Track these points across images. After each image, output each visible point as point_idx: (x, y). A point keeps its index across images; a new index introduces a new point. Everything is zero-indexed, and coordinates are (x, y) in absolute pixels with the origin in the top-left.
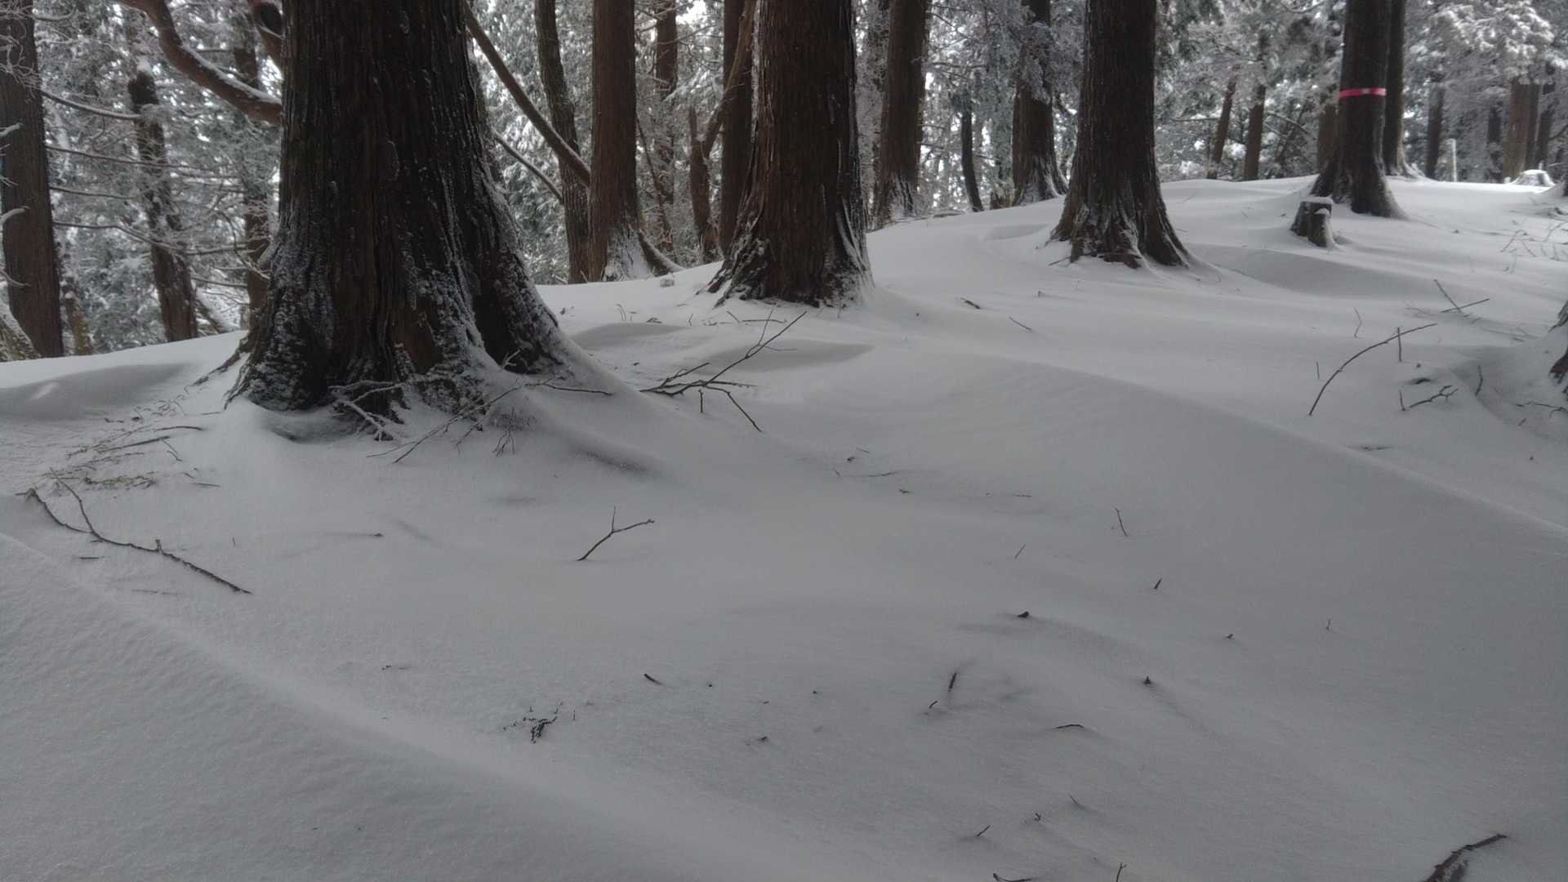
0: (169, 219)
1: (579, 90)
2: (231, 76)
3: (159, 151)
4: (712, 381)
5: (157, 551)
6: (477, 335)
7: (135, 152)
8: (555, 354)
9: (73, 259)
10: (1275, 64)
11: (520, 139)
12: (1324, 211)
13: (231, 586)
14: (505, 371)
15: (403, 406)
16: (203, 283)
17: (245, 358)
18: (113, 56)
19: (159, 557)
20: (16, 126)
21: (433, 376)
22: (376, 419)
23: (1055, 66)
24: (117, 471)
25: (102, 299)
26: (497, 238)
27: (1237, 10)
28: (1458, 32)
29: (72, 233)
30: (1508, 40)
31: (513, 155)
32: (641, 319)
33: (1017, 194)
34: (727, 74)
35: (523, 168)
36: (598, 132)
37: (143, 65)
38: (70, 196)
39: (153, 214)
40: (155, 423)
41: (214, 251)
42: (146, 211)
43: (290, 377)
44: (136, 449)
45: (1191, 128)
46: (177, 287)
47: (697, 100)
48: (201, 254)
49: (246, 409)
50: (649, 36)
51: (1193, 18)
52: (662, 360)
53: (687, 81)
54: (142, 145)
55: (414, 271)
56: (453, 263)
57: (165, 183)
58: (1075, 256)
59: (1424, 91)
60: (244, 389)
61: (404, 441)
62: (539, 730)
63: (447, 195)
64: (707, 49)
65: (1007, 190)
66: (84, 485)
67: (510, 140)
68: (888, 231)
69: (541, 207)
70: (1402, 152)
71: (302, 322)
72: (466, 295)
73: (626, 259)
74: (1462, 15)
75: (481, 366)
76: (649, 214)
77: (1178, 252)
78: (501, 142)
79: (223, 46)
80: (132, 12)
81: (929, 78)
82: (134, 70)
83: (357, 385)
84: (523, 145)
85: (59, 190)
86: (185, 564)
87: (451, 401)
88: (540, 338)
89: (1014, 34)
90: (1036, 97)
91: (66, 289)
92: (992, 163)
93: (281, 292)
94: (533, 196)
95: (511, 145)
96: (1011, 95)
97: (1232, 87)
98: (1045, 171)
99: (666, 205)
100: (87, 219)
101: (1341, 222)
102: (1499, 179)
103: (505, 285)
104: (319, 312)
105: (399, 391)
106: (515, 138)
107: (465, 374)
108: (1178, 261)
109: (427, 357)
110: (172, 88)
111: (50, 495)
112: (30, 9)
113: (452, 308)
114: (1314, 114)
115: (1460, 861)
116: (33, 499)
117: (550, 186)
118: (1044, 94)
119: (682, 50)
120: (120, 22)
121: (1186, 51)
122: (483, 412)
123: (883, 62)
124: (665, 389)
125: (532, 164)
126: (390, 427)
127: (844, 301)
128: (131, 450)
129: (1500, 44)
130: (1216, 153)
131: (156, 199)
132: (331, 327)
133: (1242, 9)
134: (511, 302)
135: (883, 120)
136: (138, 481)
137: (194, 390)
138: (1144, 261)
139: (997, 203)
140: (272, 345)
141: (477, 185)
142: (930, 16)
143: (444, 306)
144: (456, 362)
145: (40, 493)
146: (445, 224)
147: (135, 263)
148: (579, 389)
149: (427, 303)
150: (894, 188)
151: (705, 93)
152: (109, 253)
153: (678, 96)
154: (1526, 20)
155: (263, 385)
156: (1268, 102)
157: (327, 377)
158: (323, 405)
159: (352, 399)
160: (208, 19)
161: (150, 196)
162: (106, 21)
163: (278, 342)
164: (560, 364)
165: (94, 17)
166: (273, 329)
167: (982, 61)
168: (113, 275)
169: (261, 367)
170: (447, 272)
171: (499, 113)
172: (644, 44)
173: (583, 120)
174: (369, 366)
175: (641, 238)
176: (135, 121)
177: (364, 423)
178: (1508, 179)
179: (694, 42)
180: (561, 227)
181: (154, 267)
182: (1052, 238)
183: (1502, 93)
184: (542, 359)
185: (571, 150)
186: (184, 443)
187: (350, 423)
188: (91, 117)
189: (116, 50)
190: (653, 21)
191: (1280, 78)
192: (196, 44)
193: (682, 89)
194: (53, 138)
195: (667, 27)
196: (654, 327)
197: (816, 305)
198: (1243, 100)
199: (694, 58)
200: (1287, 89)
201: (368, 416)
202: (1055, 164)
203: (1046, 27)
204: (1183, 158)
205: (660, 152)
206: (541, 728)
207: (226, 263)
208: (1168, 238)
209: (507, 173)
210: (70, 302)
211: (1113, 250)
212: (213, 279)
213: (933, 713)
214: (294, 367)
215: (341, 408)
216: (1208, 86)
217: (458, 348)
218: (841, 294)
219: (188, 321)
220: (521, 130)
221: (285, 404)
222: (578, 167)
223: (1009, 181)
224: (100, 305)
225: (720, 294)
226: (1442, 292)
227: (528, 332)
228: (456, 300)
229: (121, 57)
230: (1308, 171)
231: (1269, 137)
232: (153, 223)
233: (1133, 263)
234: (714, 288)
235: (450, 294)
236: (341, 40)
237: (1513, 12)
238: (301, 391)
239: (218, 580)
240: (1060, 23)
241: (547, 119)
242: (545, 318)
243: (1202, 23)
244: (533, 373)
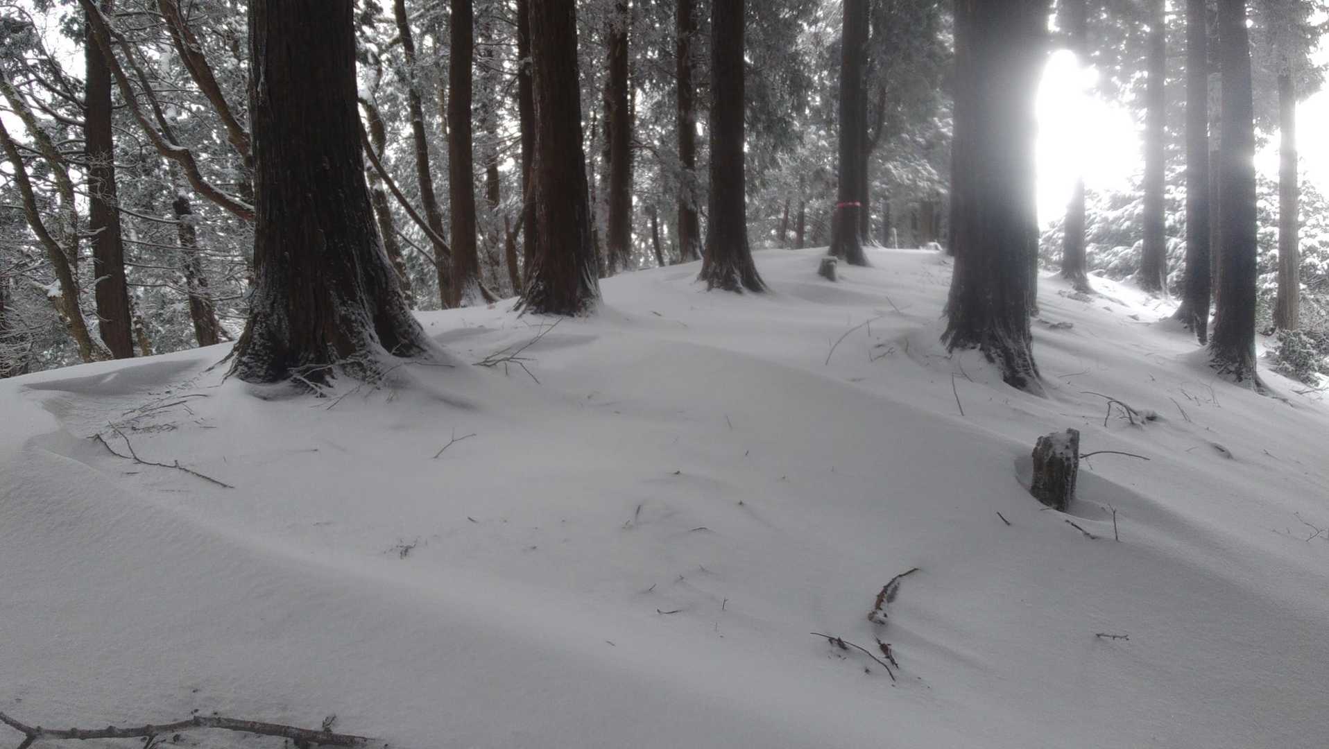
0: (199, 280)
1: (444, 206)
2: (237, 199)
3: (192, 241)
4: (512, 358)
5: (175, 467)
6: (376, 337)
7: (179, 242)
8: (422, 346)
9: (141, 306)
10: (808, 191)
11: (413, 233)
12: (834, 263)
13: (222, 484)
14: (392, 357)
15: (333, 378)
16: (223, 317)
17: (236, 354)
18: (162, 188)
19: (176, 471)
20: (104, 229)
21: (350, 360)
22: (316, 386)
23: (697, 191)
24: (152, 422)
25: (160, 328)
26: (387, 283)
27: (788, 164)
28: (894, 175)
29: (140, 291)
30: (918, 179)
31: (408, 242)
32: (475, 326)
33: (682, 259)
34: (524, 198)
35: (415, 249)
36: (454, 228)
37: (182, 193)
38: (137, 268)
39: (190, 277)
40: (177, 393)
41: (231, 297)
42: (185, 276)
43: (263, 364)
44: (166, 409)
45: (769, 223)
46: (205, 320)
47: (510, 212)
48: (221, 300)
49: (236, 384)
50: (482, 177)
51: (766, 167)
52: (485, 347)
53: (505, 201)
54: (182, 237)
55: (337, 301)
56: (360, 298)
57: (196, 259)
58: (709, 289)
59: (880, 206)
60: (234, 372)
61: (333, 397)
62: (405, 551)
63: (356, 260)
64: (515, 184)
65: (677, 256)
66: (130, 431)
67: (407, 234)
68: (615, 278)
69: (426, 270)
70: (871, 235)
71: (269, 332)
72: (369, 314)
73: (472, 296)
74: (895, 167)
75: (378, 353)
76: (485, 272)
77: (762, 286)
78: (401, 235)
79: (232, 182)
80: (174, 163)
81: (635, 199)
82: (176, 196)
83: (305, 366)
84: (414, 237)
85: (131, 265)
86: (193, 473)
87: (361, 374)
88: (413, 337)
89: (676, 176)
90: (689, 207)
91: (136, 323)
92: (669, 242)
93: (256, 315)
94: (421, 265)
95: (408, 237)
96: (677, 208)
97: (788, 202)
98: (696, 246)
99: (495, 267)
100: (150, 281)
101: (842, 269)
102: (917, 247)
103: (392, 308)
104: (280, 327)
105: (330, 369)
106: (410, 233)
107: (369, 358)
108: (762, 290)
109: (347, 349)
110: (201, 205)
111: (109, 438)
112: (112, 162)
113: (361, 322)
114: (829, 216)
115: (896, 582)
116: (97, 440)
117: (430, 259)
118: (693, 207)
119: (501, 185)
120: (167, 168)
121: (764, 184)
122: (380, 379)
123: (609, 190)
124: (487, 363)
125: (420, 247)
126: (325, 390)
127: (587, 313)
128: (162, 410)
129: (914, 181)
130: (782, 237)
131: (191, 269)
132: (287, 335)
133: (791, 163)
134: (395, 317)
135: (610, 220)
136: (165, 427)
137: (205, 375)
138: (745, 290)
139: (672, 262)
140: (252, 346)
141: (374, 253)
142: (633, 167)
143: (356, 321)
144: (363, 352)
145: (104, 438)
146: (356, 277)
147: (180, 306)
148: (436, 364)
149: (346, 320)
150: (617, 255)
151: (514, 207)
152: (163, 301)
153: (499, 209)
154: (925, 169)
155: (246, 369)
156: (806, 210)
157: (286, 363)
158: (285, 379)
159: (302, 375)
160: (223, 167)
161: (188, 267)
162: (159, 167)
163: (255, 344)
164: (424, 351)
165: (151, 165)
166: (252, 337)
167: (661, 189)
168: (167, 313)
169: (244, 359)
170: (357, 303)
171: (400, 220)
172: (480, 181)
173: (446, 223)
174: (312, 356)
175: (480, 285)
176: (178, 224)
177: (309, 389)
178: (921, 247)
179: (508, 181)
180: (437, 281)
181: (191, 308)
182: (698, 279)
183: (917, 205)
184: (414, 349)
185: (440, 239)
186: (195, 405)
187: (301, 388)
188: (150, 222)
189: (165, 184)
190: (485, 170)
191: (811, 198)
192: (215, 181)
193: (502, 205)
194: (127, 235)
195: (493, 172)
196: (482, 330)
197: (573, 316)
198: (794, 210)
199: (509, 189)
200: (815, 203)
201: (311, 384)
202: (700, 242)
203: (692, 172)
204: (765, 239)
205: (490, 239)
206: (406, 551)
207: (237, 305)
208: (756, 278)
209: (405, 252)
210: (139, 331)
211: (728, 284)
212: (230, 314)
213: (628, 527)
214: (265, 358)
215: (295, 380)
216: (776, 202)
217: (364, 344)
218: (586, 309)
219: (213, 338)
220: (413, 229)
221: (260, 380)
222: (444, 248)
223: (678, 252)
224: (158, 331)
225: (520, 312)
226: (890, 302)
227: (406, 334)
228: (363, 318)
229: (168, 188)
230: (827, 244)
231: (808, 228)
232: (189, 283)
233: (738, 291)
234: (517, 309)
235: (359, 314)
236: (289, 172)
237: (919, 165)
238: (271, 372)
239: (213, 481)
240: (700, 169)
241: (426, 222)
242: (415, 326)
243: (771, 170)
244: (409, 356)
